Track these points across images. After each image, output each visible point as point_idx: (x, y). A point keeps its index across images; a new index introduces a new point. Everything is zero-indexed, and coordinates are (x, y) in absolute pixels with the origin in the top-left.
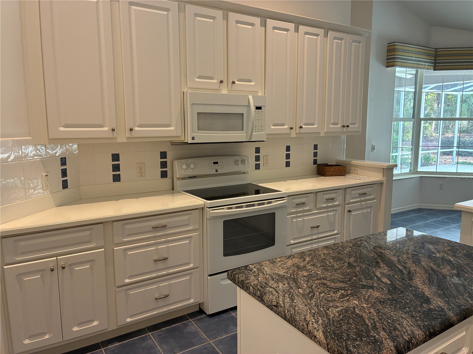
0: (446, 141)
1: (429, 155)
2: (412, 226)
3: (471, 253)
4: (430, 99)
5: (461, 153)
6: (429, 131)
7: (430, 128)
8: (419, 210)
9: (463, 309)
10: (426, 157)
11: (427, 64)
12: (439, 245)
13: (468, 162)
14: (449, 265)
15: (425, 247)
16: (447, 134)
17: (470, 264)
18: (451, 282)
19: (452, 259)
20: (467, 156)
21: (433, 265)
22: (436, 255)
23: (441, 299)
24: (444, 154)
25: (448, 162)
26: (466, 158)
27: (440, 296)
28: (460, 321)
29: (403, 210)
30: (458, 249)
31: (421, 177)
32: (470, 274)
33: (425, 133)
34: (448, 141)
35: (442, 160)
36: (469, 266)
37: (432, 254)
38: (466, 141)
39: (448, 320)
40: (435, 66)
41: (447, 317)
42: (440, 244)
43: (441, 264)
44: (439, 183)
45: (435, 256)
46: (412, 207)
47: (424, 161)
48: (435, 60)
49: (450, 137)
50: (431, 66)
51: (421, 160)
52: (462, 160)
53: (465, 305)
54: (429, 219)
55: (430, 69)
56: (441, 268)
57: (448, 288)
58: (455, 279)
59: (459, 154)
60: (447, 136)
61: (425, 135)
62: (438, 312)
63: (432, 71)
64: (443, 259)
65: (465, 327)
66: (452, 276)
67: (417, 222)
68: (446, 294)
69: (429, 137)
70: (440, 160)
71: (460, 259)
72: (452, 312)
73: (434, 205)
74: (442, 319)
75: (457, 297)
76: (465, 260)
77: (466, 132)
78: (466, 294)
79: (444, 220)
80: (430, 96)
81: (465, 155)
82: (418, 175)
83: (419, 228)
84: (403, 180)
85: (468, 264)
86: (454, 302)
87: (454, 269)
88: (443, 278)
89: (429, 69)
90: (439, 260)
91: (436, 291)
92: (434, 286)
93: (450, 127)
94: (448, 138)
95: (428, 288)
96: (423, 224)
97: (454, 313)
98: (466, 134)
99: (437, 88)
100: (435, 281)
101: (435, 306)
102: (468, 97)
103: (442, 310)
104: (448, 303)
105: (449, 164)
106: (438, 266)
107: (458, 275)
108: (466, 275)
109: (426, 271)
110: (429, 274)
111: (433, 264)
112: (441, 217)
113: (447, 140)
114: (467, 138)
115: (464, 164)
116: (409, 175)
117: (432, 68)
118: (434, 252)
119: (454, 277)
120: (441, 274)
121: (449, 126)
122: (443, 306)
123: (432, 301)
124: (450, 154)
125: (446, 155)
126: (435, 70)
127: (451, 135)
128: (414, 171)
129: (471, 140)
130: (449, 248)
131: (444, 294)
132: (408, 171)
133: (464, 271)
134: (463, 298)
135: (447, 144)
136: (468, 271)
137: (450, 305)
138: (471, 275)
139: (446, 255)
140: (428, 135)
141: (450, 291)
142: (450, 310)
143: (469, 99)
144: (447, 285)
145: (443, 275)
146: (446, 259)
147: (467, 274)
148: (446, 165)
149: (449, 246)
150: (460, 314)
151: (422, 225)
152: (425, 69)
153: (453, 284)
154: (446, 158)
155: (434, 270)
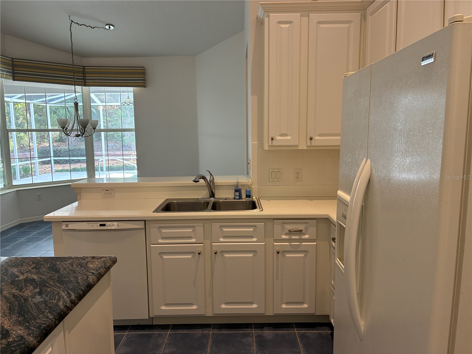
0: (44, 151)
1: (28, 166)
2: (14, 245)
3: (55, 264)
4: (21, 108)
5: (59, 161)
6: (25, 141)
7: (25, 138)
8: (21, 226)
9: (43, 328)
10: (25, 168)
11: (5, 73)
12: (23, 266)
13: (66, 169)
14: (32, 285)
15: (9, 273)
16: (44, 143)
17: (53, 277)
18: (33, 303)
19: (36, 277)
20: (65, 163)
21: (15, 291)
22: (19, 278)
23: (21, 326)
24: (44, 163)
25: (48, 171)
26: (64, 166)
27: (20, 323)
28: (40, 342)
29: (10, 226)
30: (42, 264)
31: (17, 190)
32: (51, 287)
33: (21, 143)
34: (45, 151)
35: (43, 169)
36: (51, 279)
37: (15, 278)
38: (62, 150)
39: (28, 347)
40: (14, 76)
41: (26, 344)
42: (24, 264)
43: (24, 286)
44: (37, 194)
45: (18, 280)
46: (13, 224)
47: (23, 172)
48: (13, 70)
49: (47, 146)
50: (9, 75)
51: (20, 172)
52: (61, 167)
53: (46, 322)
54: (32, 233)
55: (9, 79)
56: (24, 291)
57: (29, 311)
58: (37, 298)
59: (56, 162)
60: (44, 146)
61: (22, 146)
62: (17, 342)
63: (12, 81)
64: (26, 280)
65: (50, 344)
66: (33, 297)
67: (19, 239)
68: (26, 318)
69: (26, 147)
70: (40, 170)
71: (43, 275)
72: (32, 336)
73: (35, 217)
74: (21, 348)
75: (38, 317)
76: (49, 273)
77: (61, 141)
78: (47, 310)
79: (46, 230)
80: (21, 105)
81: (63, 163)
82: (15, 189)
83: (22, 245)
84: (3, 195)
85: (51, 277)
86: (34, 324)
87: (37, 287)
88: (25, 301)
89: (7, 79)
90: (22, 283)
91: (16, 320)
92: (14, 315)
93: (46, 136)
94: (45, 147)
95: (8, 319)
96: (25, 239)
97: (33, 337)
98: (61, 143)
99: (26, 98)
100: (16, 308)
101: (15, 337)
102: (58, 109)
103: (22, 338)
104: (28, 328)
105: (48, 173)
106: (21, 290)
107: (40, 293)
108: (48, 290)
109: (7, 299)
110: (11, 303)
111: (16, 289)
112: (44, 228)
113: (44, 149)
114: (62, 147)
115: (62, 172)
116: (4, 191)
117: (11, 77)
118: (17, 275)
119: (36, 297)
120: (22, 298)
121: (44, 136)
122: (23, 333)
123: (12, 333)
124: (49, 162)
125: (46, 164)
126: (14, 80)
127: (47, 145)
128: (9, 185)
129: (66, 149)
130: (34, 266)
131: (25, 319)
132: (3, 187)
133: (46, 286)
134: (44, 316)
135: (44, 153)
136: (50, 284)
137: (31, 329)
138: (53, 288)
139: (29, 275)
140: (25, 145)
141: (31, 314)
142: (30, 335)
143: (59, 110)
144: (28, 308)
145: (25, 298)
146: (29, 279)
147: (49, 287)
148: (46, 174)
149: (33, 263)
150: (40, 335)
151: (25, 241)
152: (3, 78)
153: (35, 304)
154: (46, 167)
155: (16, 296)
